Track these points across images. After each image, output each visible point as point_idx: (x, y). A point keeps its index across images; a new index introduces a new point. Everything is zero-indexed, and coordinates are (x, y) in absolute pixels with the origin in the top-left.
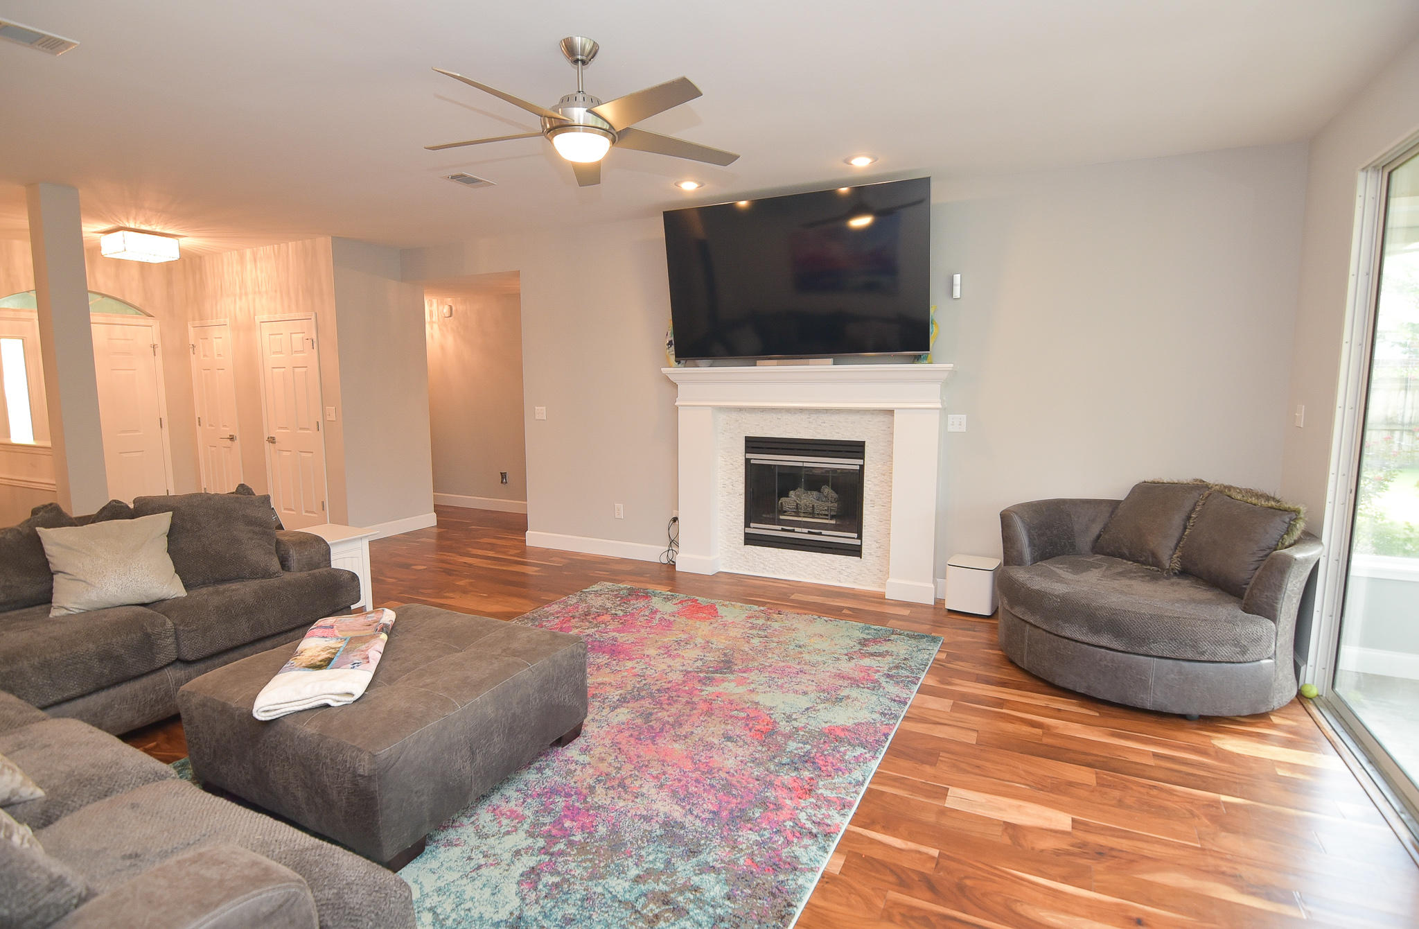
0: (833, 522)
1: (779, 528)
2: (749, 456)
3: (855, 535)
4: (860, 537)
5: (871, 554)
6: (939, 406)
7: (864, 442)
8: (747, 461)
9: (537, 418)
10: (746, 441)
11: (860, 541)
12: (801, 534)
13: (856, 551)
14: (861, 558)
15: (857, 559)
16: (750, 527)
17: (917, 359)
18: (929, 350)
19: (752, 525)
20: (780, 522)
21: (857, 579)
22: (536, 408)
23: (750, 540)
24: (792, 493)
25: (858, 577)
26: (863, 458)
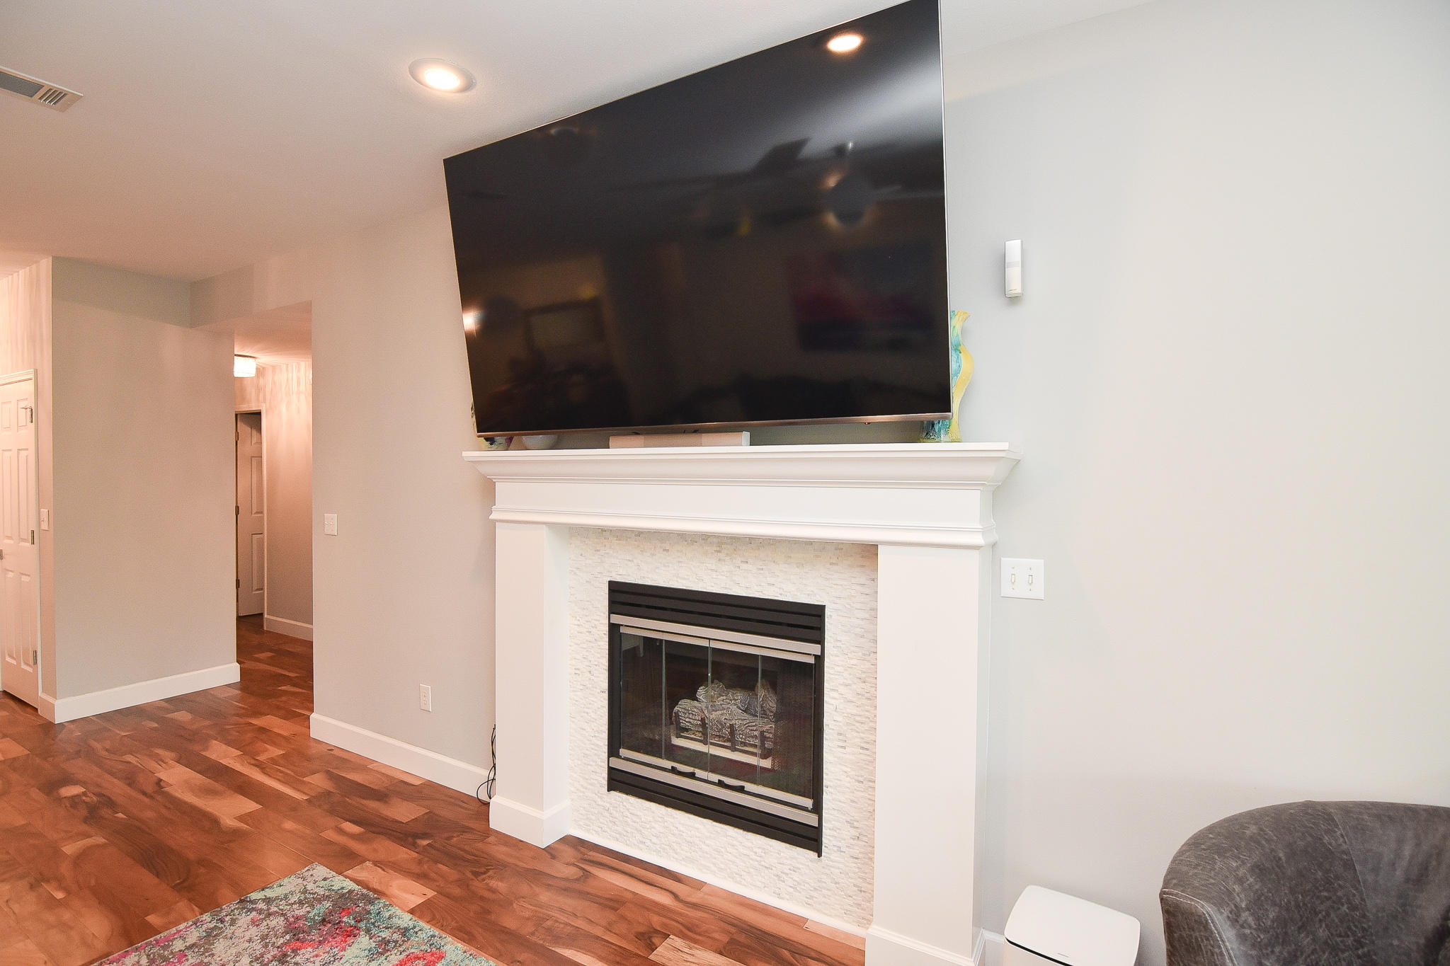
0: (767, 763)
1: (668, 764)
2: (617, 619)
3: (808, 803)
4: (817, 809)
5: (839, 850)
6: (978, 540)
7: (822, 608)
8: (614, 629)
9: (326, 532)
10: (610, 590)
11: (815, 817)
12: (706, 784)
13: (809, 838)
14: (820, 856)
15: (813, 855)
16: (619, 757)
17: (924, 432)
18: (949, 411)
19: (624, 752)
20: (672, 753)
21: (812, 897)
22: (326, 515)
23: (619, 781)
24: (701, 692)
25: (815, 894)
26: (820, 641)
